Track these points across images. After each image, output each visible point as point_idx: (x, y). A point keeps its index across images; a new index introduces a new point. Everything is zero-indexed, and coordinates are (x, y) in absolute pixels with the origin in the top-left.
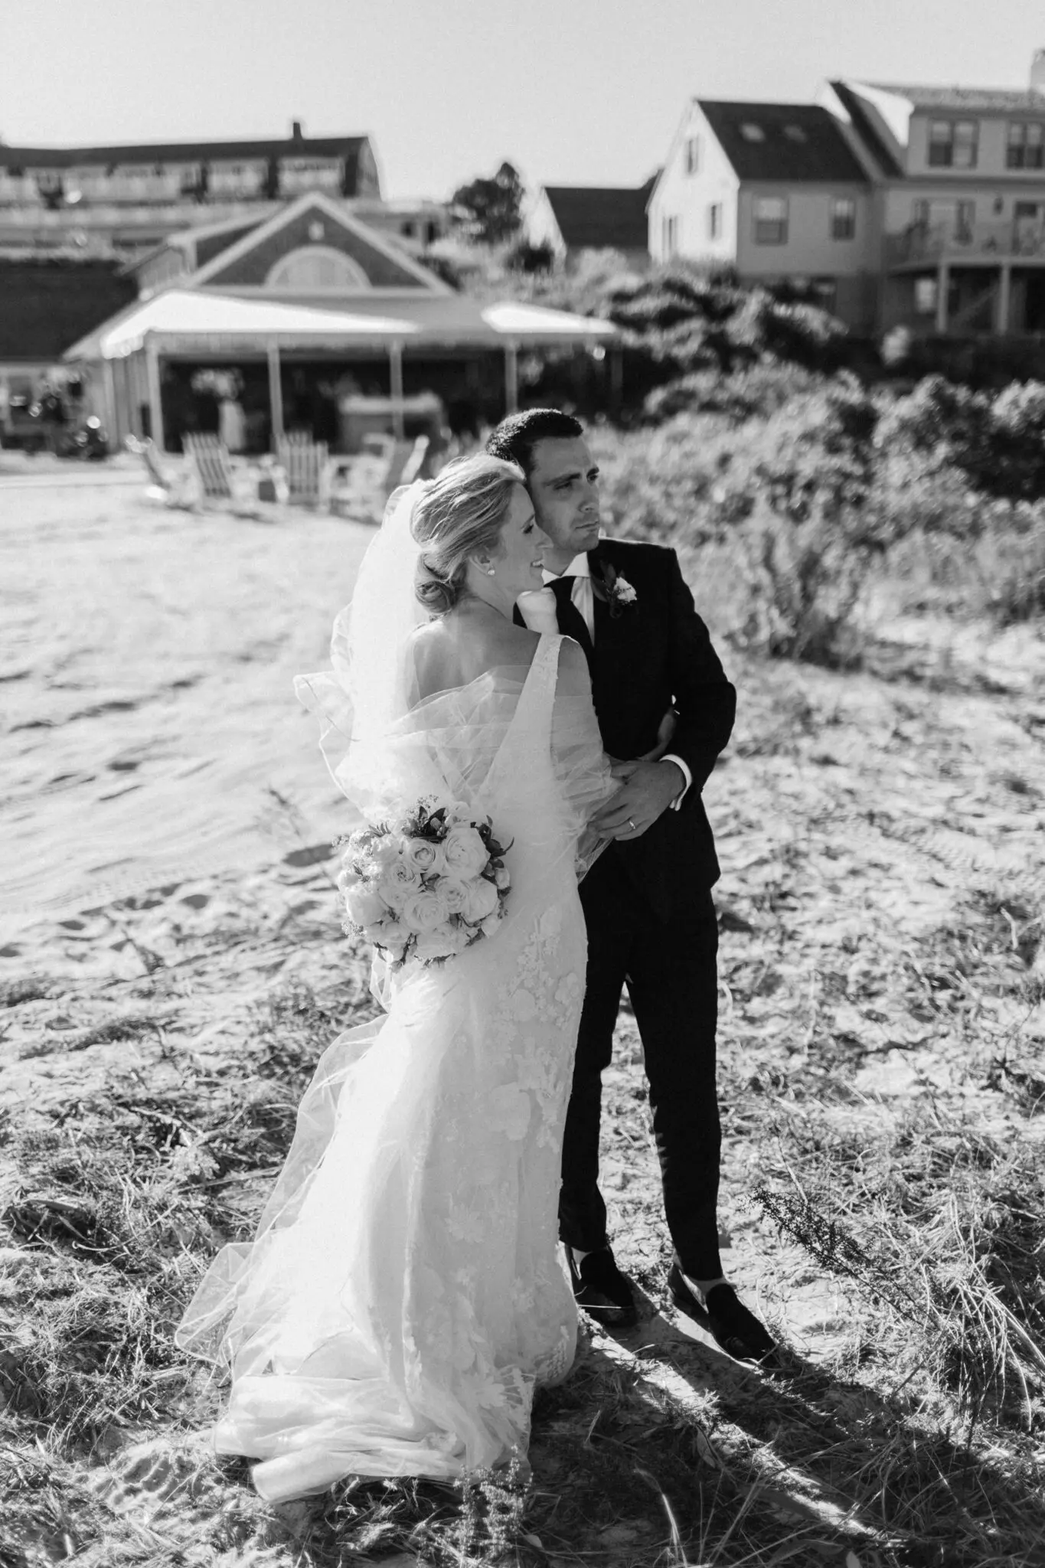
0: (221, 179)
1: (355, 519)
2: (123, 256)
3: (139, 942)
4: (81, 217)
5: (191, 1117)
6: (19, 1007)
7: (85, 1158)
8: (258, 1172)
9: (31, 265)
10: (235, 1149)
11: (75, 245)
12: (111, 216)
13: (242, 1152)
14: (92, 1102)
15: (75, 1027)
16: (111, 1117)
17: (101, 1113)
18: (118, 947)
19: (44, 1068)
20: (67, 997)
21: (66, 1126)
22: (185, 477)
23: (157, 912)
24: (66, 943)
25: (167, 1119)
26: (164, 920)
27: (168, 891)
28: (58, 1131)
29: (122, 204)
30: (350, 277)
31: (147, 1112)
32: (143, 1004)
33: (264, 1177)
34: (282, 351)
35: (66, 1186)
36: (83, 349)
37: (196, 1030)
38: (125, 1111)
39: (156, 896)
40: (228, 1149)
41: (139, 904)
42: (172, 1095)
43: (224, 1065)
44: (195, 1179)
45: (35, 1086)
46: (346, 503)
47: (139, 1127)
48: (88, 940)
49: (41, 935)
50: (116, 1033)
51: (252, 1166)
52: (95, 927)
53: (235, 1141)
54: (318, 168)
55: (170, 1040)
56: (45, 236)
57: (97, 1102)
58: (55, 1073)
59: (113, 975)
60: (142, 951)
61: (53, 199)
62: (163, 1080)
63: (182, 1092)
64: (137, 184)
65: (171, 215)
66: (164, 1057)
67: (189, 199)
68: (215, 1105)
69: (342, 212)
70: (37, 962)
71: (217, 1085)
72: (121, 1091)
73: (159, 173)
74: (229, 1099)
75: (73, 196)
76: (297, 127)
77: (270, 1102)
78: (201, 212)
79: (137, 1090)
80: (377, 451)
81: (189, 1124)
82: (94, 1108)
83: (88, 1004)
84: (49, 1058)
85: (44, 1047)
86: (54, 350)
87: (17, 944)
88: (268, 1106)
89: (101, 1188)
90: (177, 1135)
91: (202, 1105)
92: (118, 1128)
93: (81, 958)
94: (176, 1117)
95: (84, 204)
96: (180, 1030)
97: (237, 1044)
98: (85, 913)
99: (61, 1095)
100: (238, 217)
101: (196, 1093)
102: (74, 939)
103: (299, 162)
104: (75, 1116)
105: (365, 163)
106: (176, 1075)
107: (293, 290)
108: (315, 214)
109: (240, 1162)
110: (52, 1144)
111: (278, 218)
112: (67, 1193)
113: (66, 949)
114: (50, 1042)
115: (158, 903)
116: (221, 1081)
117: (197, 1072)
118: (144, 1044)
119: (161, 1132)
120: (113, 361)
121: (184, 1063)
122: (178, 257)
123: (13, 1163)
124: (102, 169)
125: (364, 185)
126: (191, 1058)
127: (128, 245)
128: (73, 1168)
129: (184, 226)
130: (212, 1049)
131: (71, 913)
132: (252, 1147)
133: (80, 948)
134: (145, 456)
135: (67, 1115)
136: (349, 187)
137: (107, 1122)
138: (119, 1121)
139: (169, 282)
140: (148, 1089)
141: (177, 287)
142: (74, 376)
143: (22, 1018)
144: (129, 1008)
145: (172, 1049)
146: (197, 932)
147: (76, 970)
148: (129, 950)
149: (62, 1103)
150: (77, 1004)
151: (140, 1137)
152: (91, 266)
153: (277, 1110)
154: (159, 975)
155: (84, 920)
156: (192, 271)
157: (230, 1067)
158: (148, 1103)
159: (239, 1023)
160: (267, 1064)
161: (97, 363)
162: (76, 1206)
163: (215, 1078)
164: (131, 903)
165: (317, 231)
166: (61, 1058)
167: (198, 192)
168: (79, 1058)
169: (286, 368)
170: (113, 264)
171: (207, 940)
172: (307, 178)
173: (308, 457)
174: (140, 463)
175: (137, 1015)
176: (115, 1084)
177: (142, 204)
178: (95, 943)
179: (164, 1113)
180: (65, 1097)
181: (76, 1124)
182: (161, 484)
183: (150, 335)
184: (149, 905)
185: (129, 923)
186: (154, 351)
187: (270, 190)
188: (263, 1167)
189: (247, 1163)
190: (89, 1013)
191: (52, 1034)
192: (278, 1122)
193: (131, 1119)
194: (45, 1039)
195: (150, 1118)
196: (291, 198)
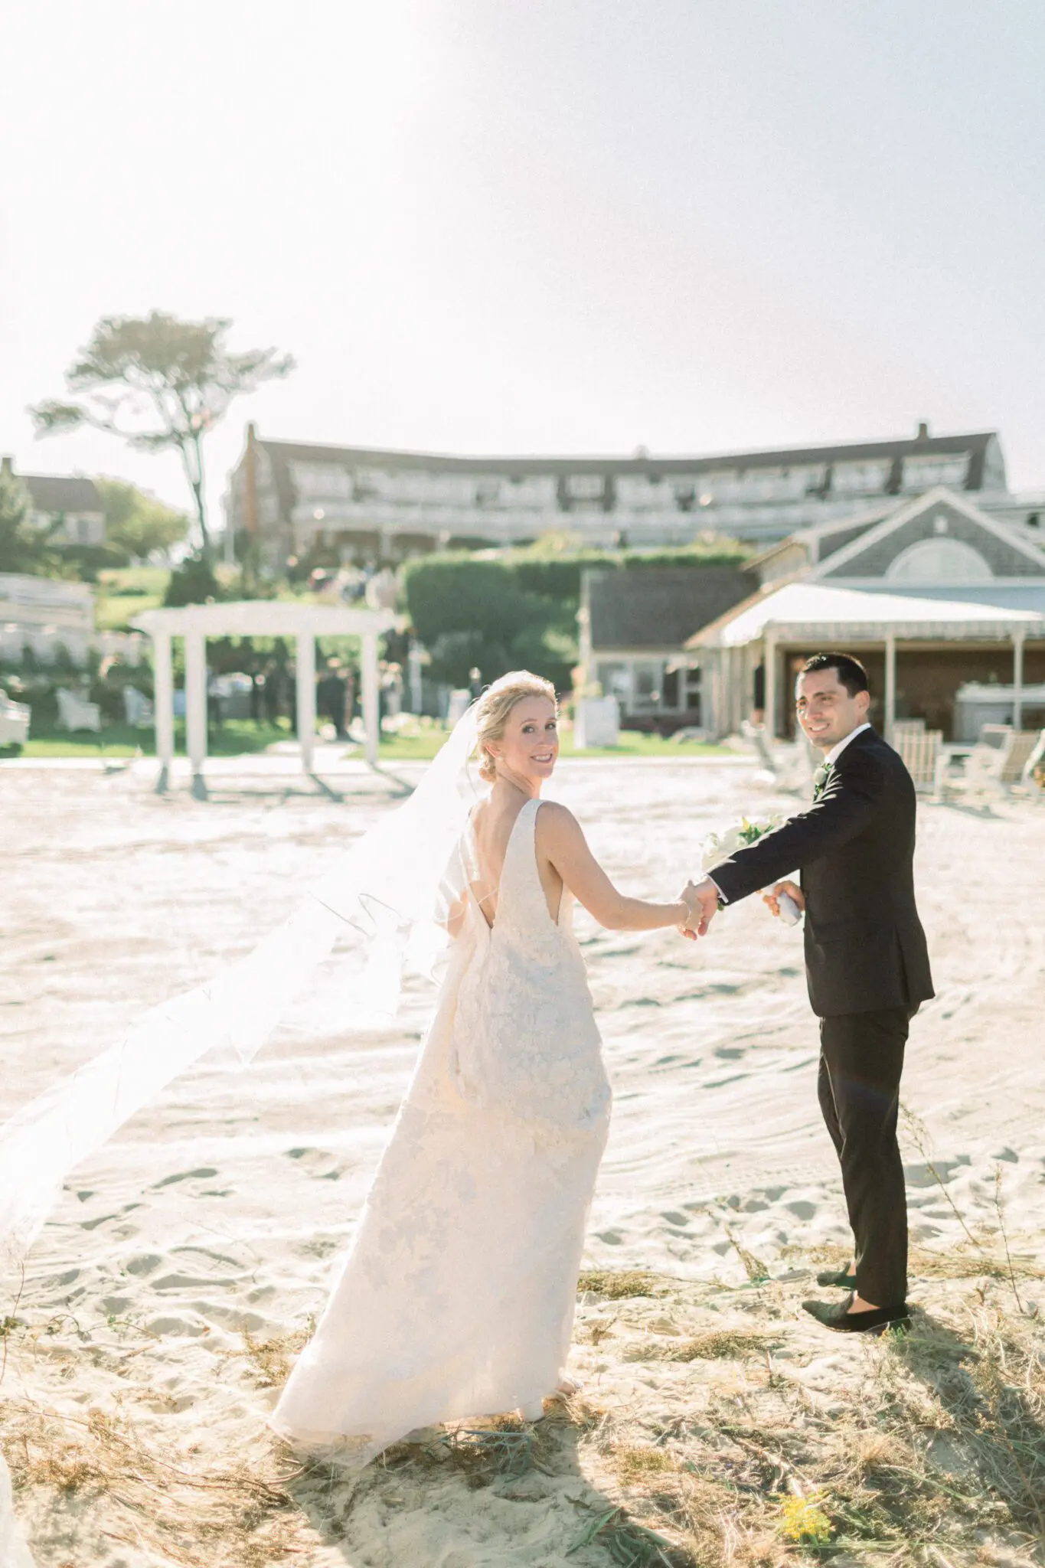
0: (845, 477)
1: (969, 810)
2: (747, 552)
3: (744, 1246)
4: (711, 518)
5: (802, 1461)
6: (622, 1300)
7: (686, 1486)
8: (871, 1544)
9: (661, 563)
10: (847, 1509)
11: (705, 544)
12: (738, 516)
13: (855, 1516)
14: (696, 1424)
15: (678, 1334)
16: (714, 1445)
17: (704, 1438)
18: (721, 1249)
19: (648, 1375)
20: (670, 1299)
21: (668, 1446)
22: (795, 763)
23: (761, 1216)
24: (670, 1237)
25: (775, 1459)
26: (768, 1226)
27: (774, 1194)
28: (660, 1450)
29: (750, 505)
30: (972, 566)
31: (754, 1447)
32: (748, 1319)
33: (879, 1550)
34: (898, 640)
35: (666, 1515)
36: (704, 638)
37: (804, 1359)
38: (728, 1440)
39: (761, 1198)
40: (839, 1510)
41: (742, 1204)
42: (780, 1432)
43: (836, 1405)
44: (807, 1538)
45: (638, 1394)
46: (959, 792)
47: (743, 1463)
48: (690, 1236)
49: (645, 1224)
50: (722, 1348)
51: (866, 1535)
52: (697, 1224)
53: (847, 1500)
54: (942, 465)
55: (779, 1366)
56: (675, 536)
57: (701, 1424)
58: (658, 1383)
59: (716, 1280)
60: (746, 1257)
61: (686, 503)
62: (769, 1412)
63: (790, 1430)
64: (765, 485)
65: (795, 513)
66: (772, 1386)
67: (813, 499)
68: (826, 1452)
69: (967, 505)
70: (641, 1254)
71: (828, 1429)
72: (726, 1417)
73: (786, 475)
74: (841, 1449)
75: (705, 499)
76: (923, 427)
77: (889, 1462)
78: (821, 509)
79: (742, 1418)
80: (996, 742)
81: (797, 1469)
82: (697, 1431)
83: (691, 1309)
84: (652, 1364)
85: (647, 1351)
86: (677, 639)
87: (622, 1231)
88: (886, 1466)
89: (702, 1525)
90: (785, 1481)
91: (810, 1449)
92: (722, 1459)
93: (682, 1256)
94: (784, 1459)
95: (713, 506)
96: (788, 1356)
97: (851, 1384)
98: (688, 1207)
99: (663, 1409)
100: (862, 513)
101: (806, 1433)
102: (676, 1234)
103: (922, 460)
104: (677, 1436)
105: (990, 458)
106: (784, 1409)
107: (914, 581)
108: (941, 508)
109: (853, 1528)
110: (655, 1464)
111: (901, 514)
112: (667, 1525)
113: (668, 1243)
114: (654, 1346)
115: (763, 1207)
116: (832, 1425)
117: (806, 1410)
118: (750, 1367)
119: (768, 1475)
120: (732, 649)
121: (792, 1397)
122: (801, 552)
123: (614, 1478)
124: (732, 474)
125: (988, 478)
126: (801, 1392)
127: (751, 542)
128: (673, 1497)
129: (806, 524)
130: (822, 1384)
131: (673, 1205)
132: (865, 1511)
133: (684, 1244)
134: (758, 741)
135: (669, 1434)
136: (973, 482)
137: (710, 1449)
138: (723, 1452)
139: (790, 575)
140: (754, 1419)
141: (799, 580)
142: (694, 664)
143: (624, 1314)
144: (733, 1322)
145: (781, 1378)
146: (805, 1244)
147: (680, 1269)
148: (732, 1252)
149: (666, 1419)
150: (680, 1308)
151: (745, 1475)
152: (717, 562)
153: (895, 1473)
154: (764, 1287)
155: (686, 1213)
156: (813, 565)
157: (842, 1411)
158: (754, 1436)
159: (852, 1359)
160: (882, 1414)
161: (717, 652)
162: (676, 1543)
163: (826, 1420)
164: (735, 1203)
165: (941, 525)
166: (665, 1367)
167: (822, 491)
168: (683, 1370)
169: (902, 657)
170: (737, 561)
171: (814, 1255)
172: (930, 474)
173: (918, 746)
174: (751, 747)
175: (743, 1332)
176: (721, 1409)
177: (769, 504)
178: (697, 1241)
179: (772, 1452)
180: (668, 1413)
181: (678, 1445)
182: (771, 768)
183: (769, 626)
184: (754, 1207)
185: (732, 1224)
186: (772, 641)
187: (893, 486)
188: (879, 1539)
189: (860, 1529)
190: (691, 1320)
191: (656, 1338)
192: (897, 1486)
193: (735, 1452)
194: (650, 1342)
195: (756, 1454)
196: (916, 494)
